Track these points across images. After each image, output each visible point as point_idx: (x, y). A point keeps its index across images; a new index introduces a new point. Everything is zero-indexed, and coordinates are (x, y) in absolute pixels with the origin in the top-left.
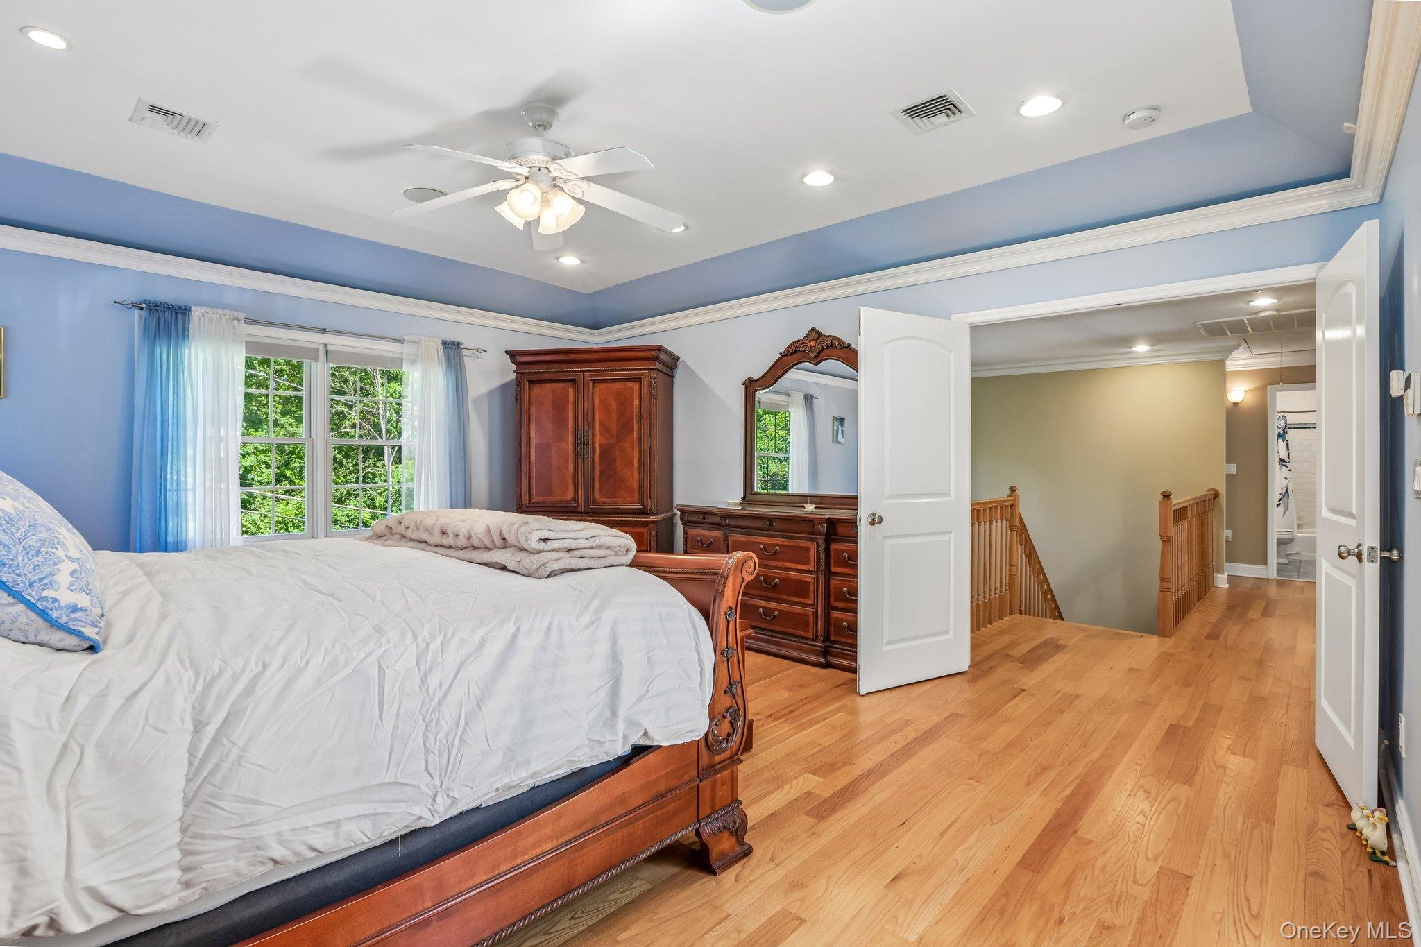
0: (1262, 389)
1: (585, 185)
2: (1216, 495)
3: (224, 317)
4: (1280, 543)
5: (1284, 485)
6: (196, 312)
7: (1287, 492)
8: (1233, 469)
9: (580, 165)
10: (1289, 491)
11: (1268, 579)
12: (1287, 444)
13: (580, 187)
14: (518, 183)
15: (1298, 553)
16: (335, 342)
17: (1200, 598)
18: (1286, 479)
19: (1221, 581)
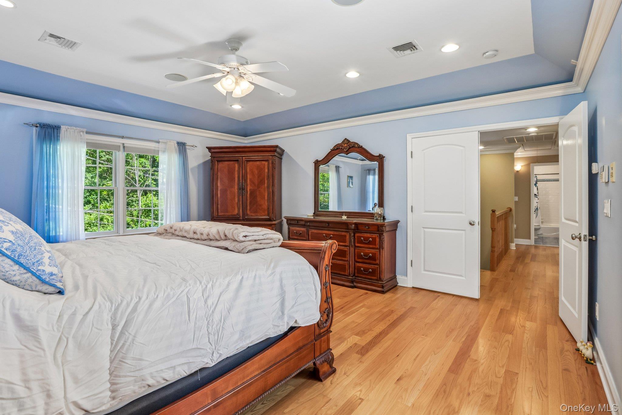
0: (528, 165)
1: (254, 76)
2: (511, 210)
3: (76, 131)
4: (536, 230)
5: (536, 205)
6: (63, 128)
7: (537, 208)
8: (516, 199)
9: (252, 68)
10: (538, 208)
11: (531, 245)
12: (537, 188)
13: (251, 77)
14: (224, 75)
15: (541, 234)
16: (127, 142)
17: (505, 254)
18: (537, 203)
19: (513, 247)
